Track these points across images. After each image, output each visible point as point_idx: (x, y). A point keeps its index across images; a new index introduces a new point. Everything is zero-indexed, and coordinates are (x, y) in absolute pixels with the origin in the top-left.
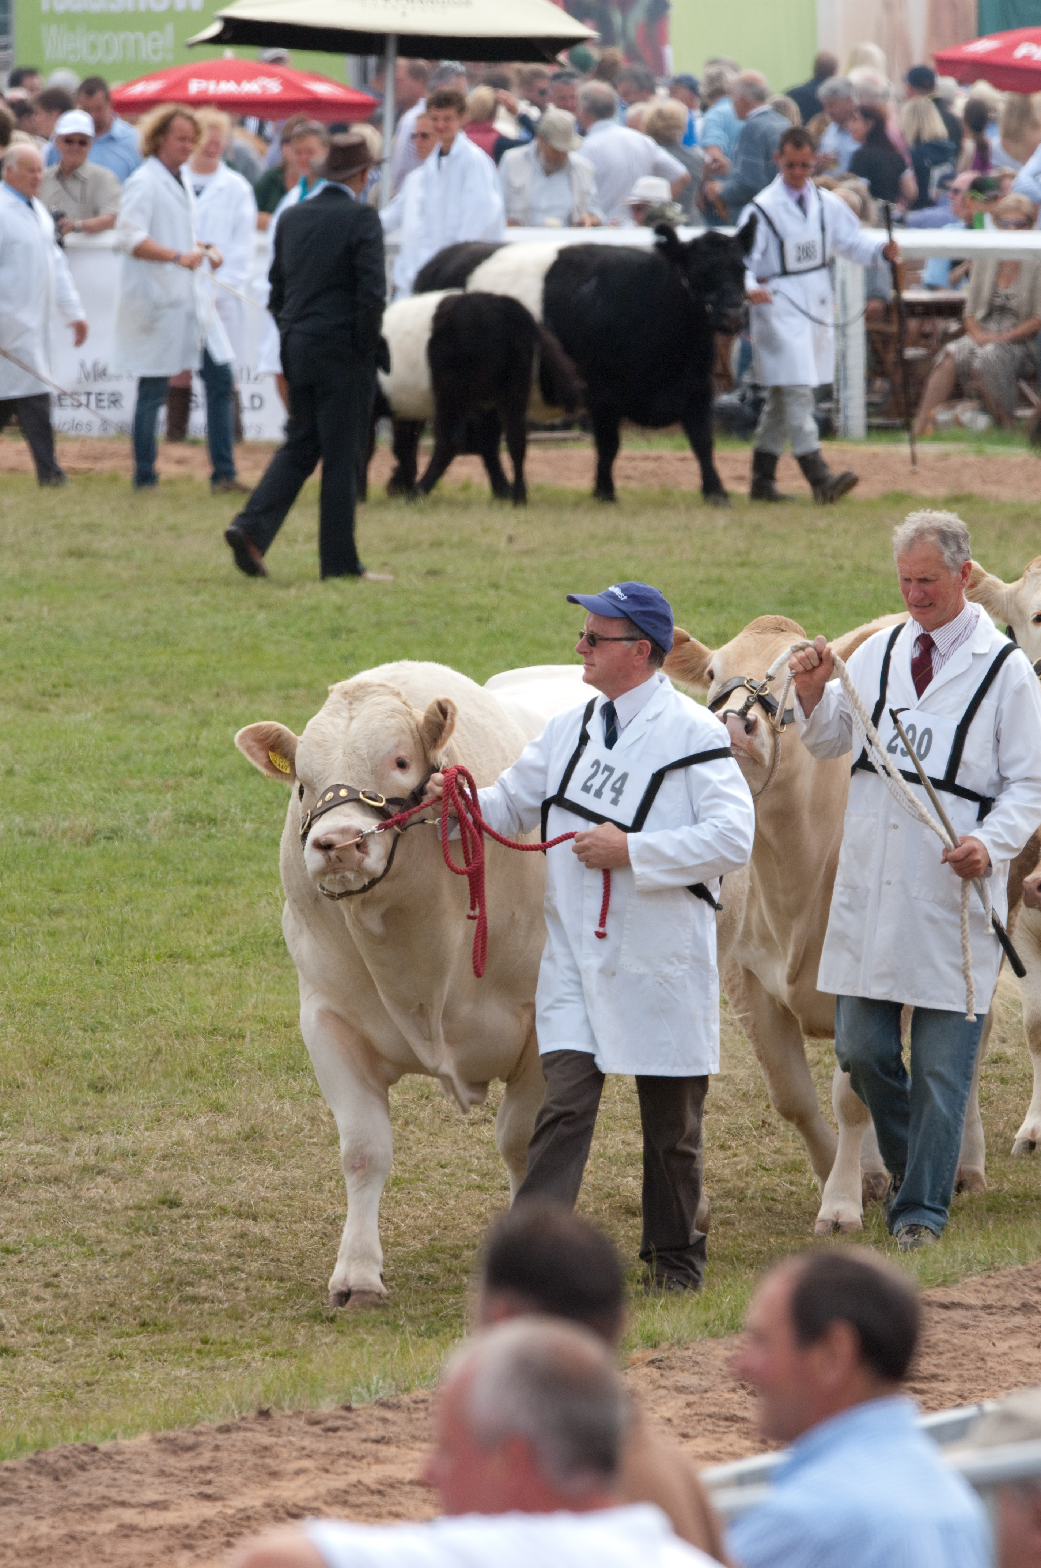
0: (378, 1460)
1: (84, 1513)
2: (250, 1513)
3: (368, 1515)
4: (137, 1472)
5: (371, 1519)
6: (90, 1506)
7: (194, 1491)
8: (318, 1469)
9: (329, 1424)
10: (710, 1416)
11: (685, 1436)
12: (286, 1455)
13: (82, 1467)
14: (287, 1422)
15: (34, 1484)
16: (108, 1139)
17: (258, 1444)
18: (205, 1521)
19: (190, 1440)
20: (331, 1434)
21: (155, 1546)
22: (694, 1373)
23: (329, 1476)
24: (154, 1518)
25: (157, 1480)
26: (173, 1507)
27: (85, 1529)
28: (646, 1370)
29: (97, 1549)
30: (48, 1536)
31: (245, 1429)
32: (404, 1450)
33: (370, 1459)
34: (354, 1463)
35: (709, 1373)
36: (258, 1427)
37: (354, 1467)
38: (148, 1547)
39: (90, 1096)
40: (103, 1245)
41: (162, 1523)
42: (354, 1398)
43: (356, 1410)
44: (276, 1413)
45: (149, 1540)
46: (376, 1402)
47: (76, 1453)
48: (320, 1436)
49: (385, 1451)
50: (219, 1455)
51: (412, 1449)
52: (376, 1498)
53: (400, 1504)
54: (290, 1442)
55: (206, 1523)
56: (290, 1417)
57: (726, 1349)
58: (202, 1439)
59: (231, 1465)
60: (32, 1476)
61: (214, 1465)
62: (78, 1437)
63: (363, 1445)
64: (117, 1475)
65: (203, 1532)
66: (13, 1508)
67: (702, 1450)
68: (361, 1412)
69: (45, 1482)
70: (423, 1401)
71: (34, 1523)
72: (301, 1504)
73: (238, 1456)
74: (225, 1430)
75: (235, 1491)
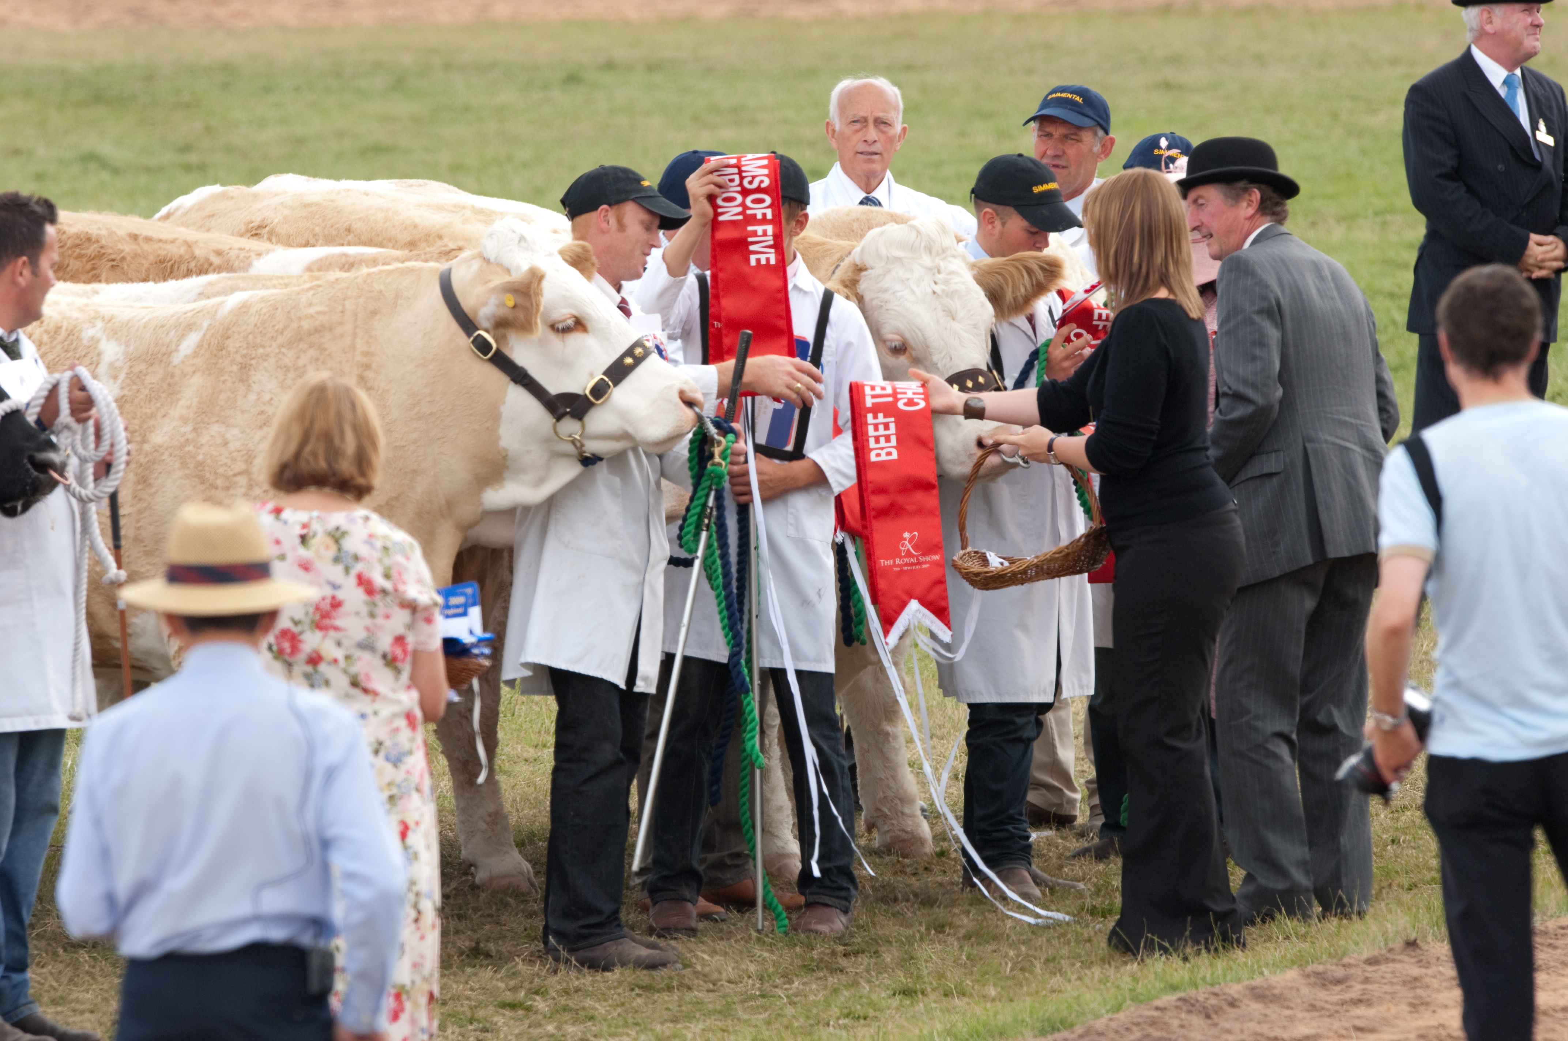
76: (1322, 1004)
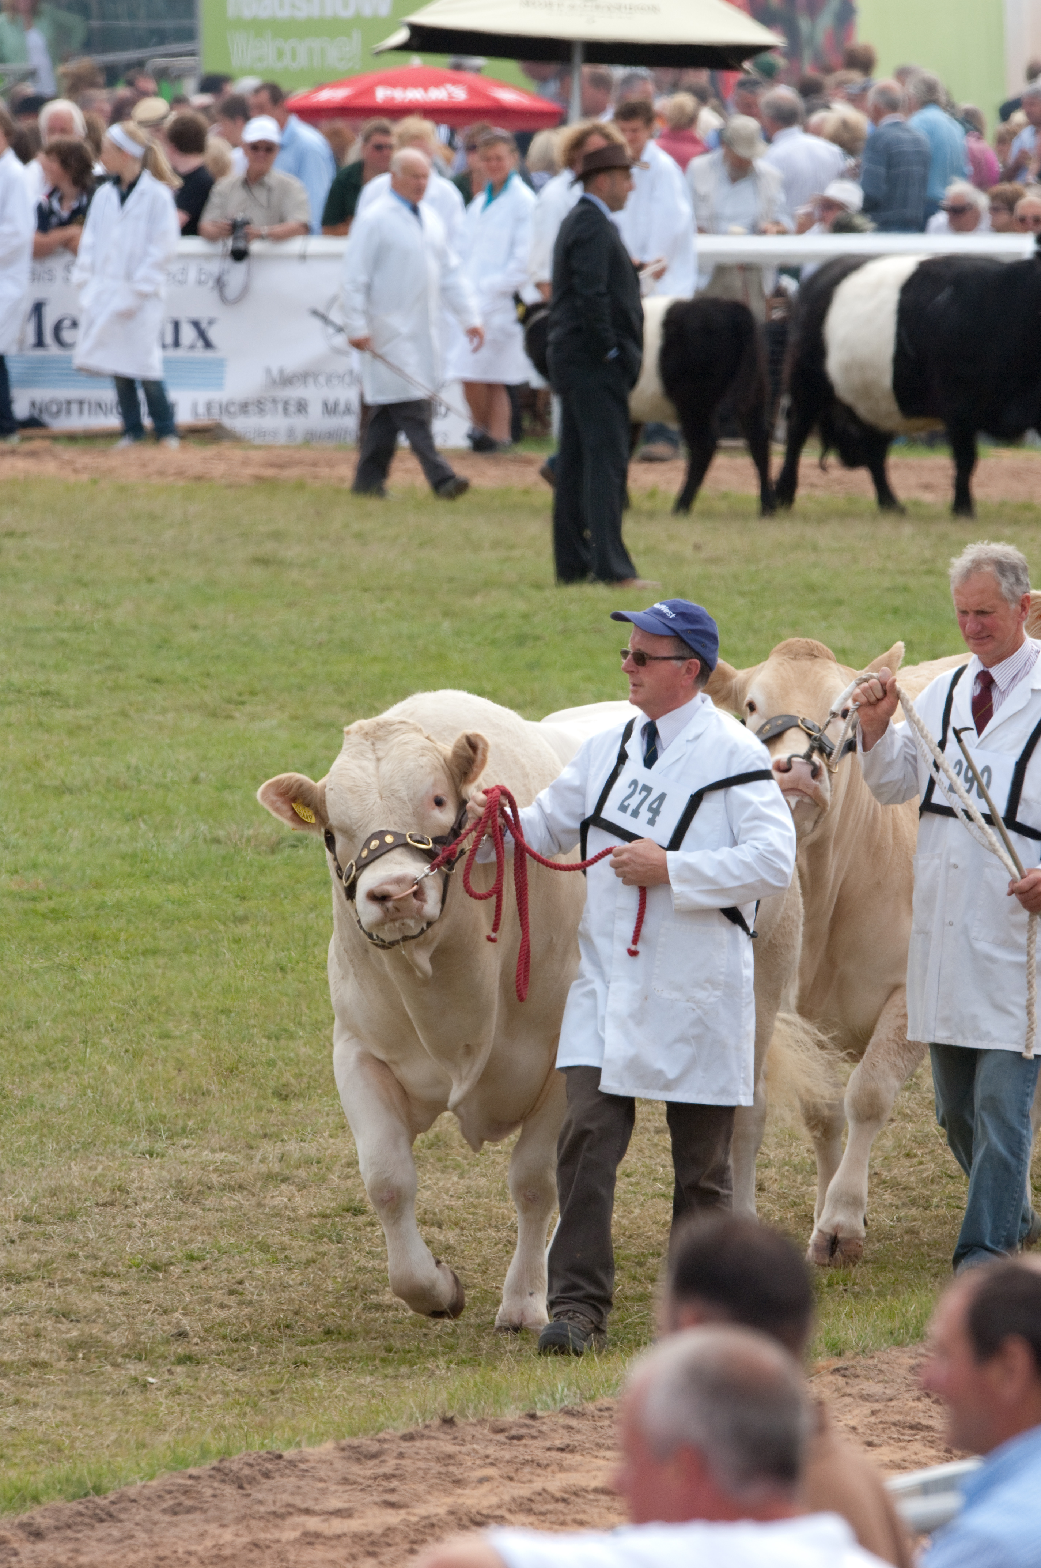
0: (562, 1468)
1: (268, 1521)
2: (434, 1520)
3: (552, 1523)
4: (321, 1480)
5: (556, 1527)
6: (274, 1513)
7: (377, 1499)
8: (502, 1477)
9: (514, 1432)
10: (895, 1424)
11: (870, 1444)
12: (469, 1464)
13: (267, 1475)
14: (471, 1430)
15: (218, 1492)
16: (292, 1147)
17: (441, 1452)
18: (389, 1529)
19: (375, 1447)
20: (515, 1442)
21: (339, 1553)
22: (879, 1382)
23: (513, 1484)
24: (338, 1526)
25: (341, 1488)
26: (356, 1514)
27: (269, 1536)
28: (831, 1378)
29: (281, 1557)
30: (232, 1544)
31: (429, 1438)
32: (588, 1458)
33: (554, 1467)
34: (539, 1471)
35: (893, 1381)
36: (442, 1436)
37: (538, 1475)
38: (332, 1555)
39: (275, 1103)
40: (288, 1253)
41: (346, 1530)
42: (539, 1406)
43: (542, 1418)
44: (460, 1421)
45: (332, 1547)
46: (561, 1410)
47: (260, 1460)
48: (505, 1444)
49: (569, 1459)
50: (403, 1462)
51: (596, 1457)
52: (560, 1506)
53: (584, 1512)
54: (474, 1450)
55: (389, 1530)
56: (475, 1425)
57: (911, 1357)
58: (386, 1446)
59: (415, 1473)
60: (216, 1484)
61: (398, 1472)
62: (263, 1445)
63: (548, 1453)
64: (302, 1483)
65: (387, 1540)
66: (197, 1516)
67: (886, 1459)
68: (545, 1420)
69: (229, 1490)
70: (608, 1409)
71: (218, 1531)
72: (485, 1512)
73: (422, 1464)
74: (409, 1437)
75: (419, 1498)
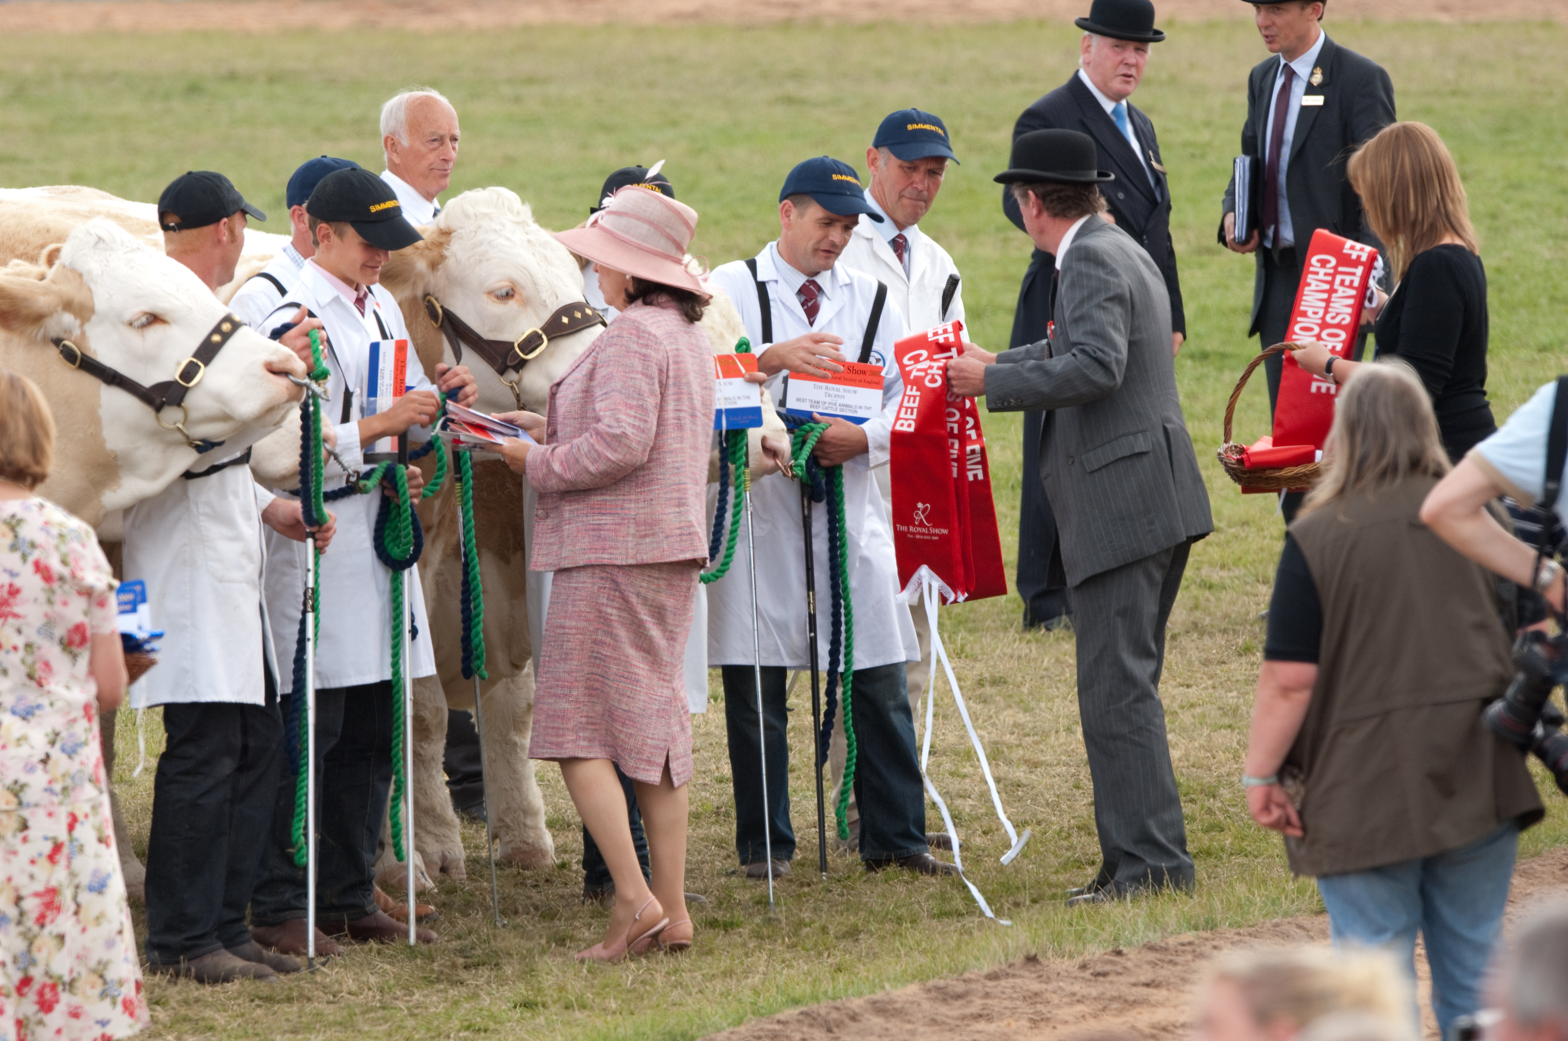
76: (944, 1019)
